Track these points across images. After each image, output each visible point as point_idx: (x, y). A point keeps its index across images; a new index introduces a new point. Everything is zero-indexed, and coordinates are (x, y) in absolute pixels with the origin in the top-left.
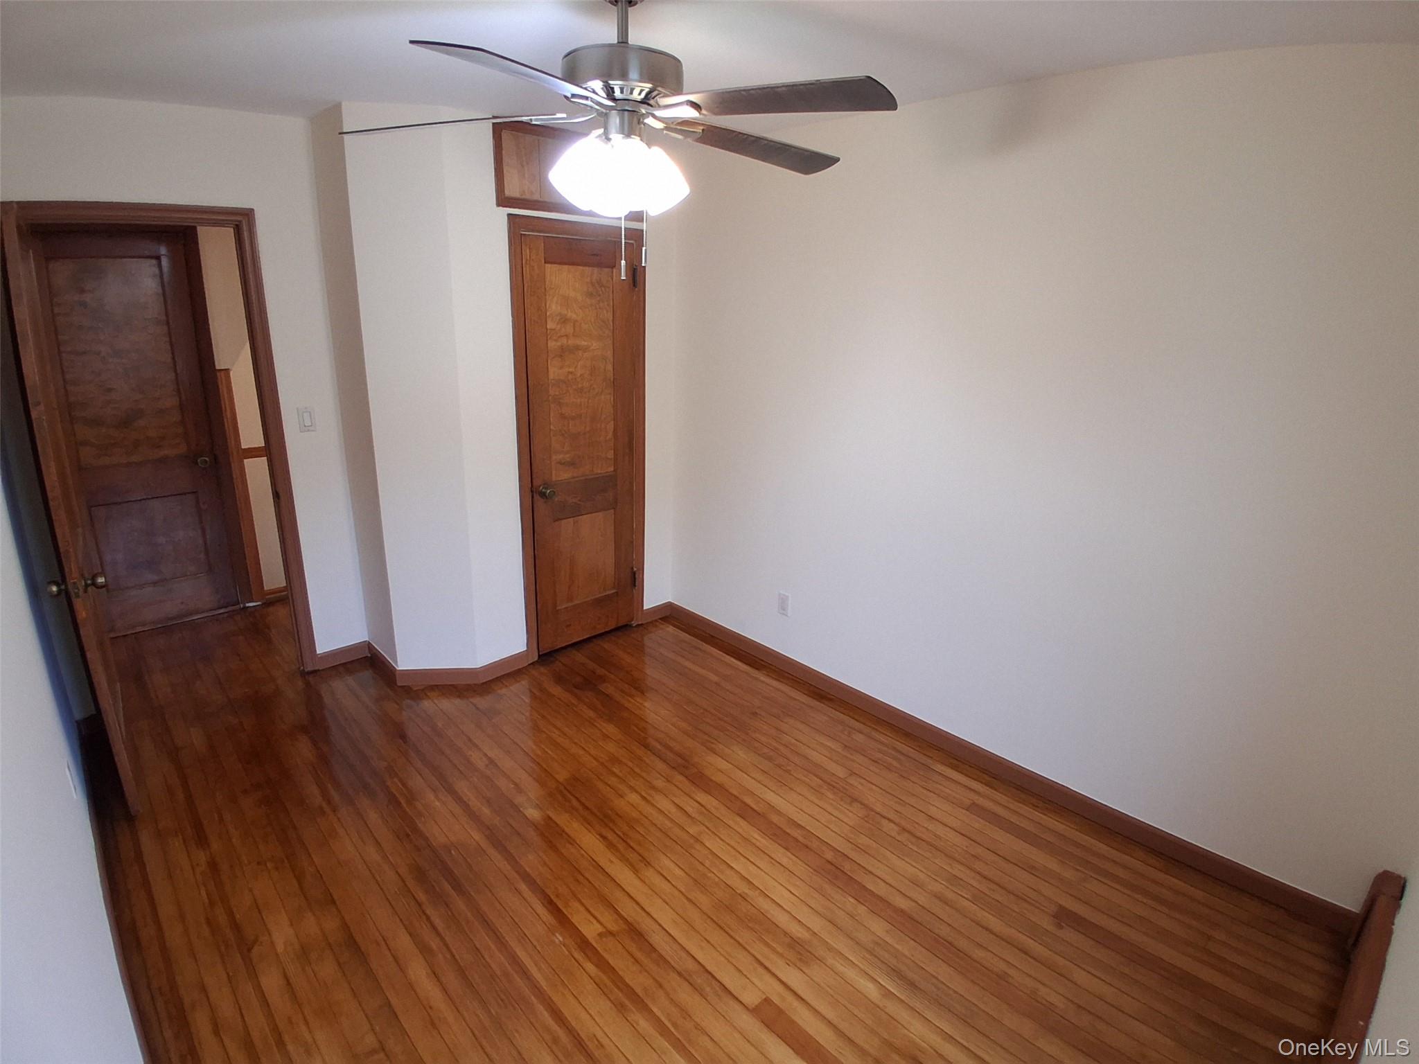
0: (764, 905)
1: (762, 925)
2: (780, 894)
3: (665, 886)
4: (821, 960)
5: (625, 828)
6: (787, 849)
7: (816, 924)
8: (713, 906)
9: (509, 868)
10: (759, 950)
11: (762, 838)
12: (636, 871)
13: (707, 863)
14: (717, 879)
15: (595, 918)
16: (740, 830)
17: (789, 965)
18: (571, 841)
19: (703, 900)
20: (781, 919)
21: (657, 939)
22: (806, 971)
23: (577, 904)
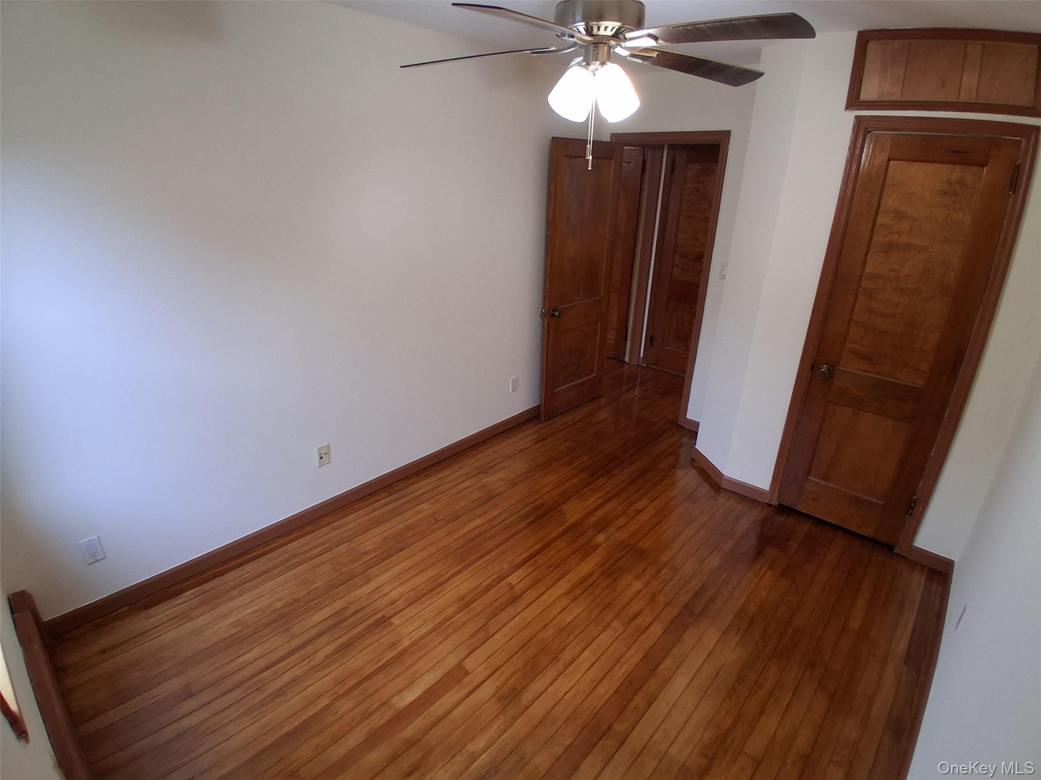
0: (550, 673)
1: (532, 670)
2: (563, 685)
3: (554, 612)
4: (502, 711)
5: (605, 584)
6: (616, 692)
7: (537, 711)
8: (543, 639)
9: (552, 537)
10: (508, 669)
11: (623, 674)
12: (565, 595)
13: (583, 635)
14: (568, 642)
15: (521, 581)
16: (628, 655)
17: (496, 688)
18: (582, 559)
19: (549, 633)
20: (539, 684)
21: (510, 611)
22: (491, 700)
23: (531, 570)
